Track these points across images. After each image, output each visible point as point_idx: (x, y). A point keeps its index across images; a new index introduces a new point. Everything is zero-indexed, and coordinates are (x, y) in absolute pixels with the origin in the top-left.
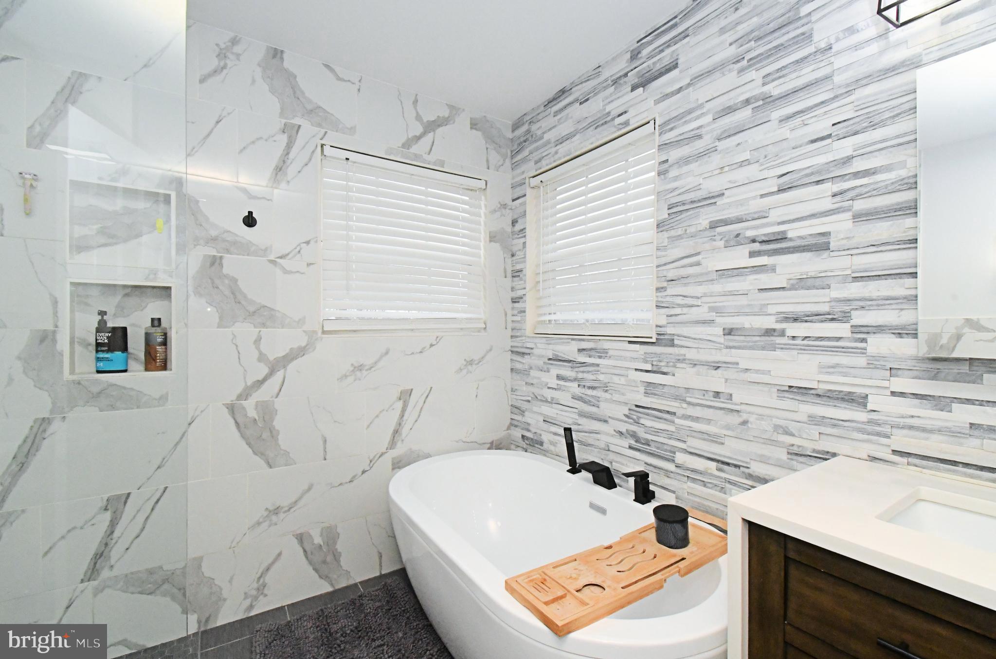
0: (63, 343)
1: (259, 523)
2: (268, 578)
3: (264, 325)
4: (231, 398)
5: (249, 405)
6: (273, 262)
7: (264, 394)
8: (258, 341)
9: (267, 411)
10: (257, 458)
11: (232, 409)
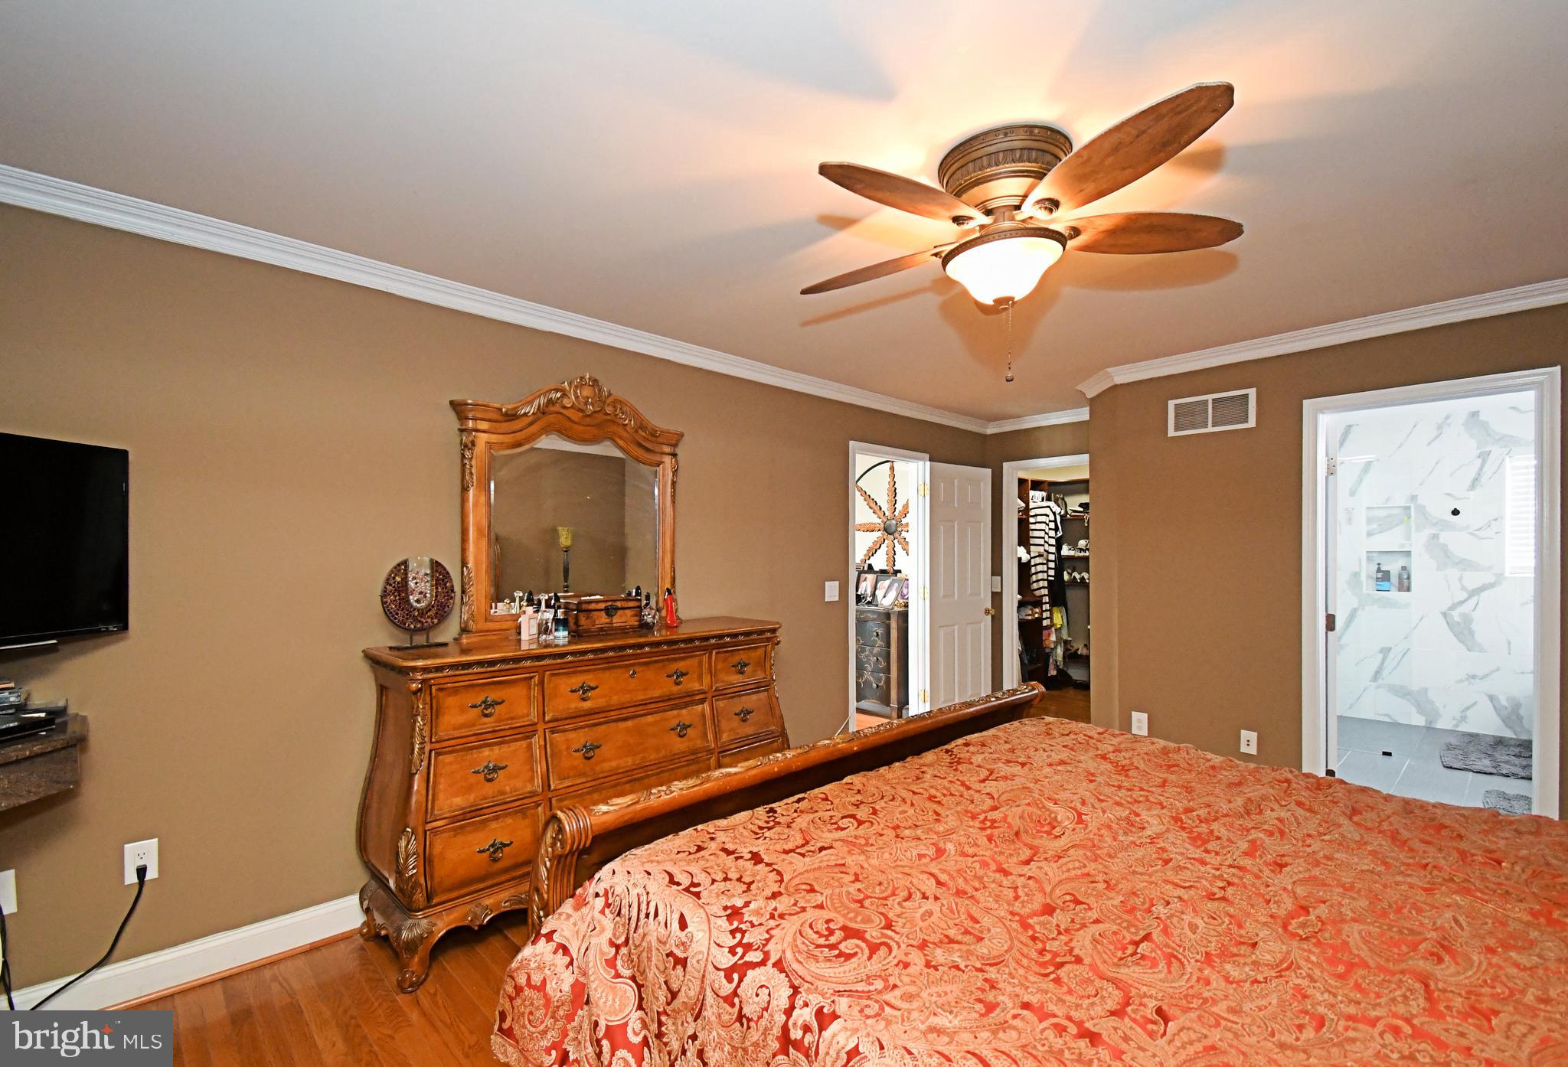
0: (1363, 577)
1: (1462, 681)
2: (1469, 713)
3: (1464, 570)
4: (1444, 608)
5: (1456, 615)
6: (1471, 534)
7: (1465, 608)
8: (1461, 579)
9: (1467, 620)
10: (1461, 645)
11: (1445, 615)
